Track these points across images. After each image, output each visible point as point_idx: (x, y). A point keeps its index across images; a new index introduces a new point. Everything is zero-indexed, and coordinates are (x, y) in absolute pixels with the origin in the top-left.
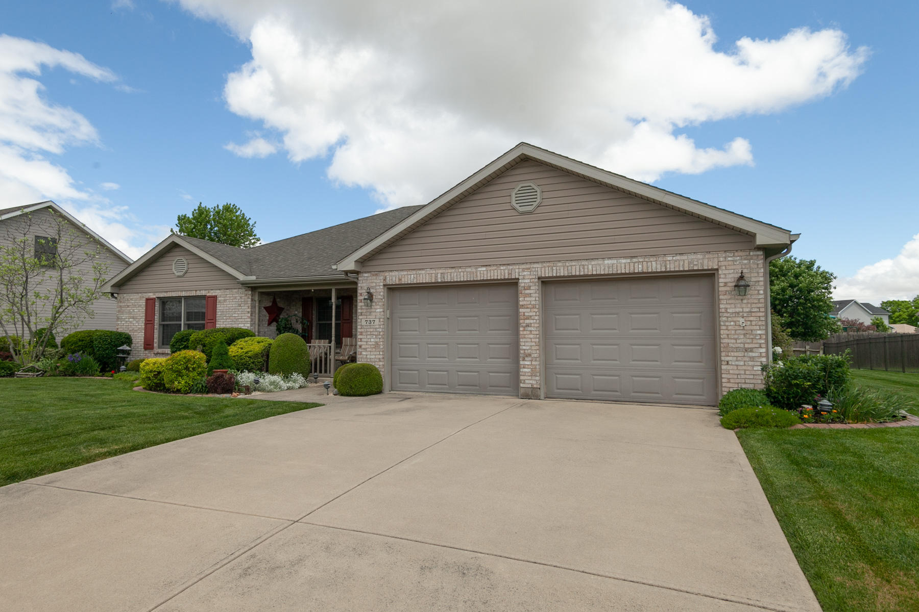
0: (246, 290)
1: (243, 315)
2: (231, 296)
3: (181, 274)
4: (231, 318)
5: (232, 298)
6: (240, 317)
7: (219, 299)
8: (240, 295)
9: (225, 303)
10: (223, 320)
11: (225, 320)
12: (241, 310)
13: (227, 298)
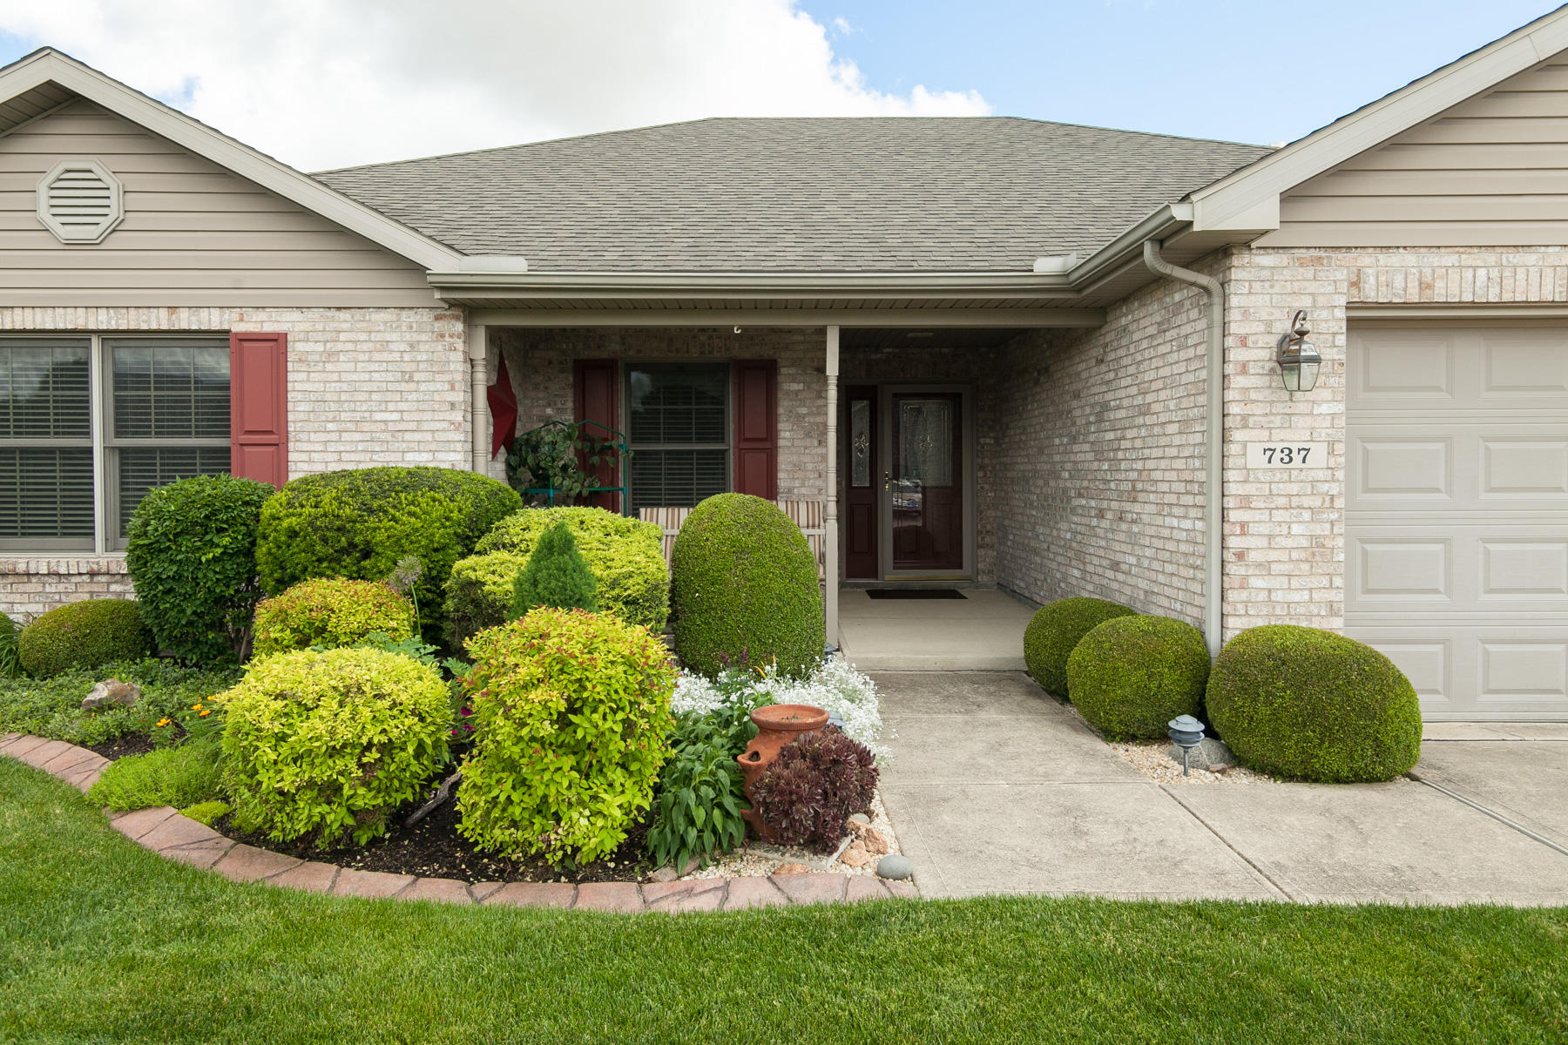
0: (437, 318)
1: (428, 416)
2: (363, 337)
3: (90, 233)
4: (366, 427)
5: (365, 347)
6: (413, 426)
7: (300, 347)
8: (408, 337)
9: (329, 367)
10: (323, 437)
11: (335, 436)
12: (414, 396)
13: (340, 346)
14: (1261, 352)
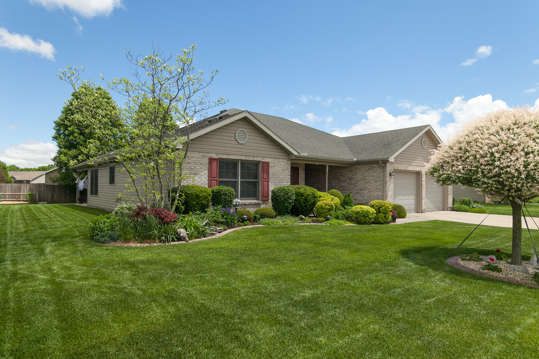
0: (288, 161)
1: (286, 177)
2: (278, 163)
3: (243, 142)
4: (279, 178)
6: (284, 178)
7: (271, 164)
9: (274, 168)
10: (273, 180)
11: (275, 180)
12: (284, 174)
13: (275, 165)
14: (388, 174)
